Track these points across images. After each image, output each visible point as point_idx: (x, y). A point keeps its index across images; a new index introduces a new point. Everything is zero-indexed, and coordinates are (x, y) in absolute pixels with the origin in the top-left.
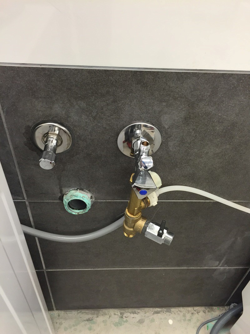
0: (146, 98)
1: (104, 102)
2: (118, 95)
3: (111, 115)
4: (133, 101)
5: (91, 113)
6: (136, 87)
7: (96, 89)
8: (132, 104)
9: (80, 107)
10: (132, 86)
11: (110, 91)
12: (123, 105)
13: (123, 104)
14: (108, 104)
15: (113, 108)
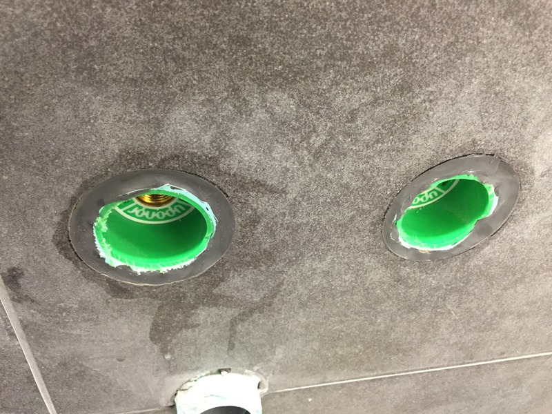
0: (515, 70)
1: (367, 90)
2: (422, 62)
3: (378, 141)
4: (471, 83)
5: (310, 137)
6: (494, 29)
7: (347, 40)
8: (459, 98)
9: (272, 114)
10: (484, 22)
11: (401, 46)
12: (431, 101)
13: (431, 98)
14: (376, 99)
15: (394, 112)
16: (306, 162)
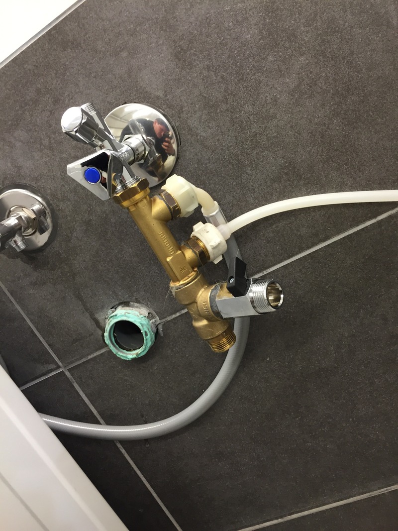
1: (44, 111)
5: (42, 143)
7: (22, 98)
16: (50, 154)
